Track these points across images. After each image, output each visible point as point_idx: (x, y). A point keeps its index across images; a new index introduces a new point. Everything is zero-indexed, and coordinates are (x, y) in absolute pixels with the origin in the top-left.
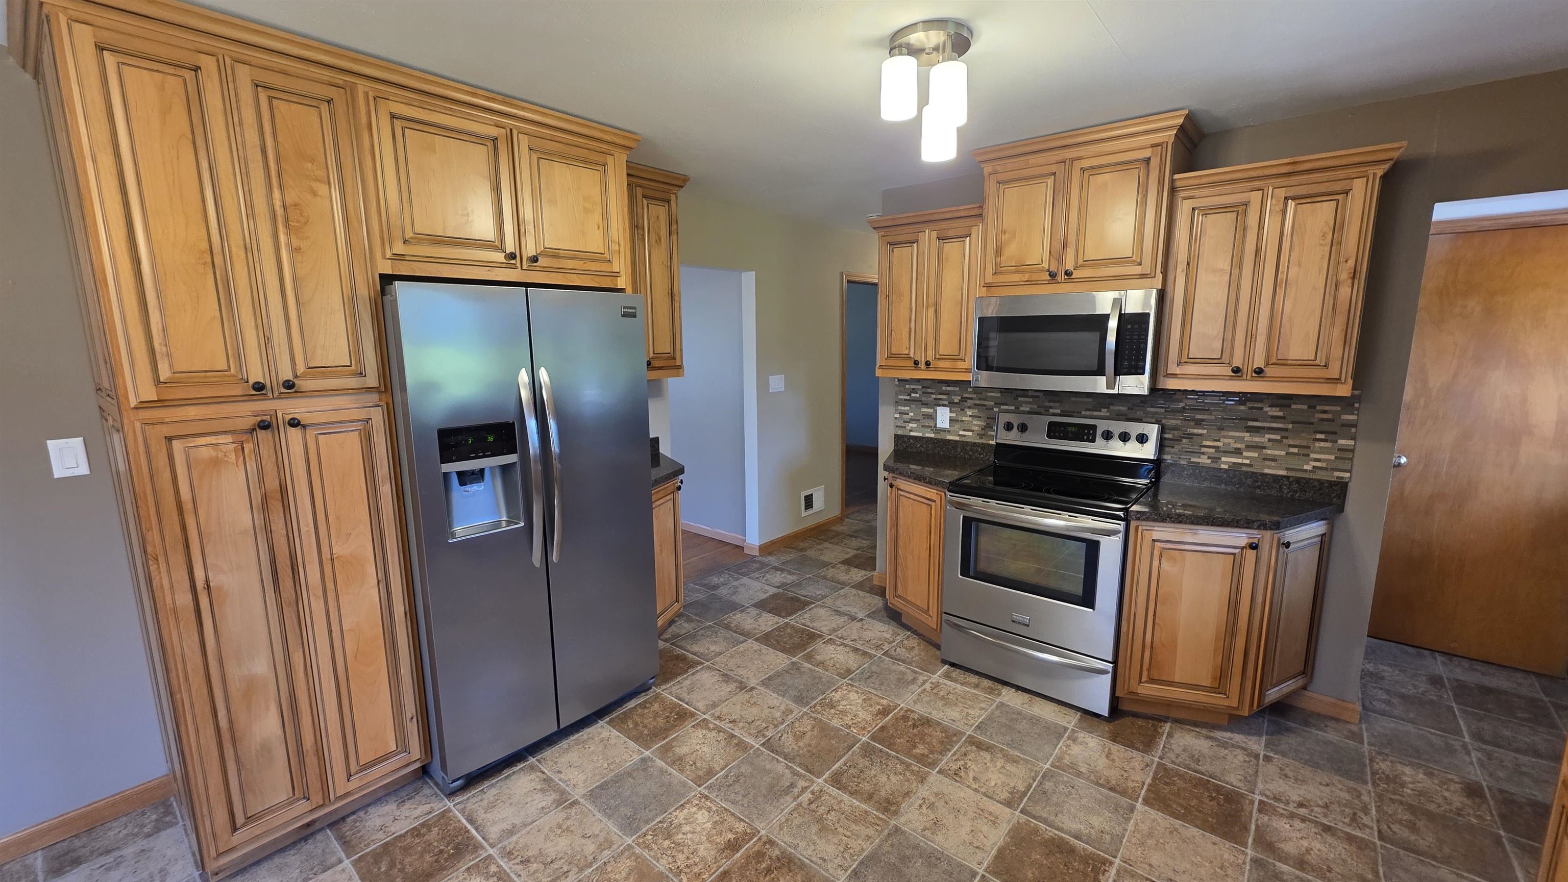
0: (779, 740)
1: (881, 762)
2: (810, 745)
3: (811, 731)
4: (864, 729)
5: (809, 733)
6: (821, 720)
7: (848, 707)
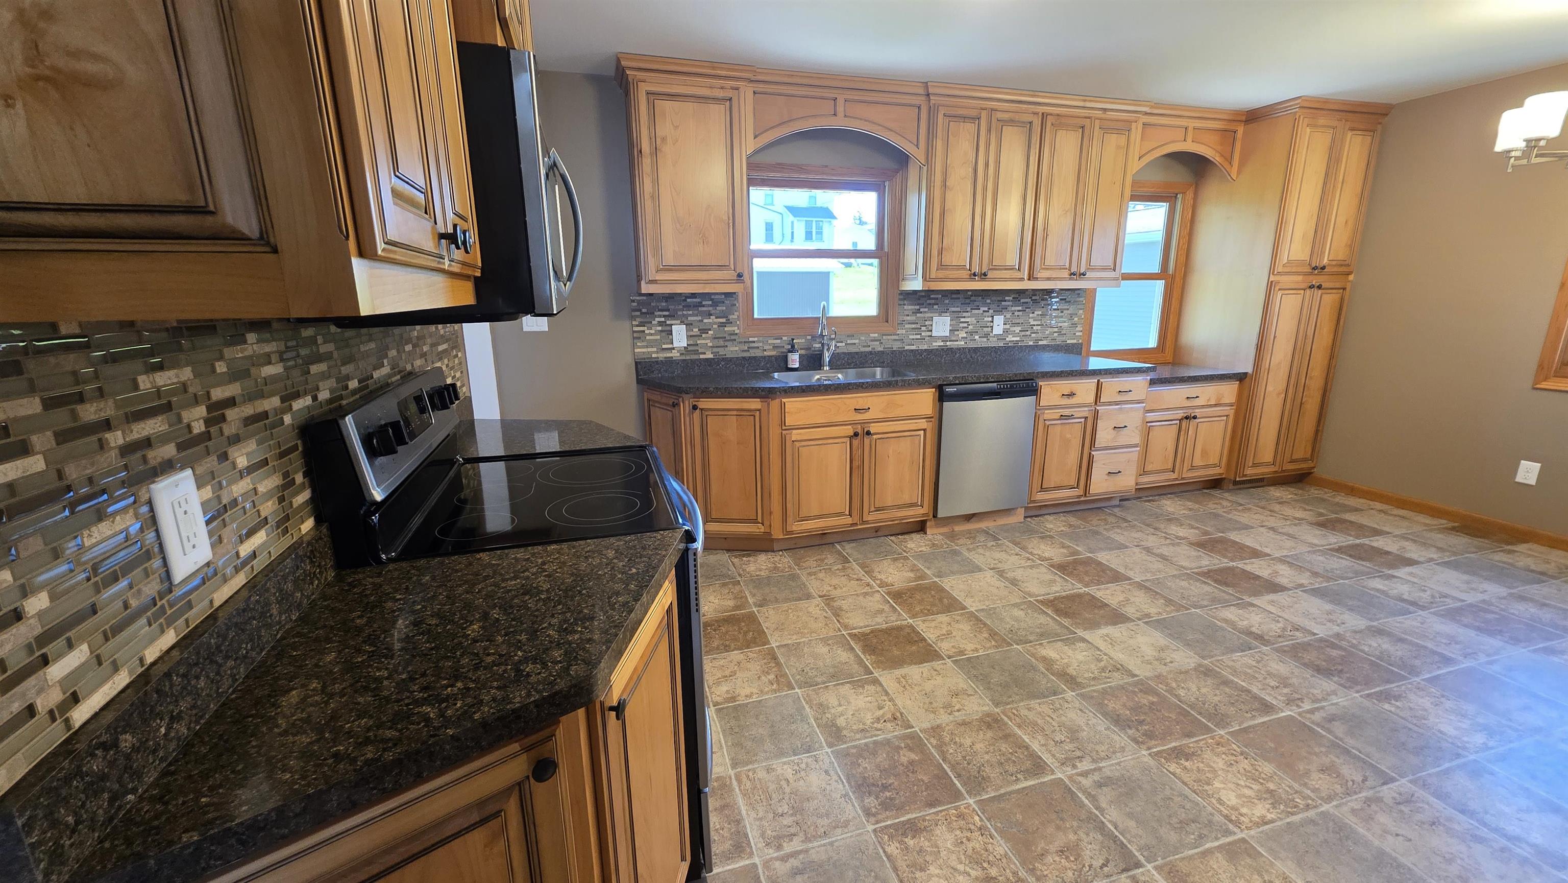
0: (1108, 861)
1: (969, 764)
2: (1058, 828)
3: (1047, 851)
4: (960, 816)
5: (1053, 848)
6: (1023, 863)
7: (961, 867)
